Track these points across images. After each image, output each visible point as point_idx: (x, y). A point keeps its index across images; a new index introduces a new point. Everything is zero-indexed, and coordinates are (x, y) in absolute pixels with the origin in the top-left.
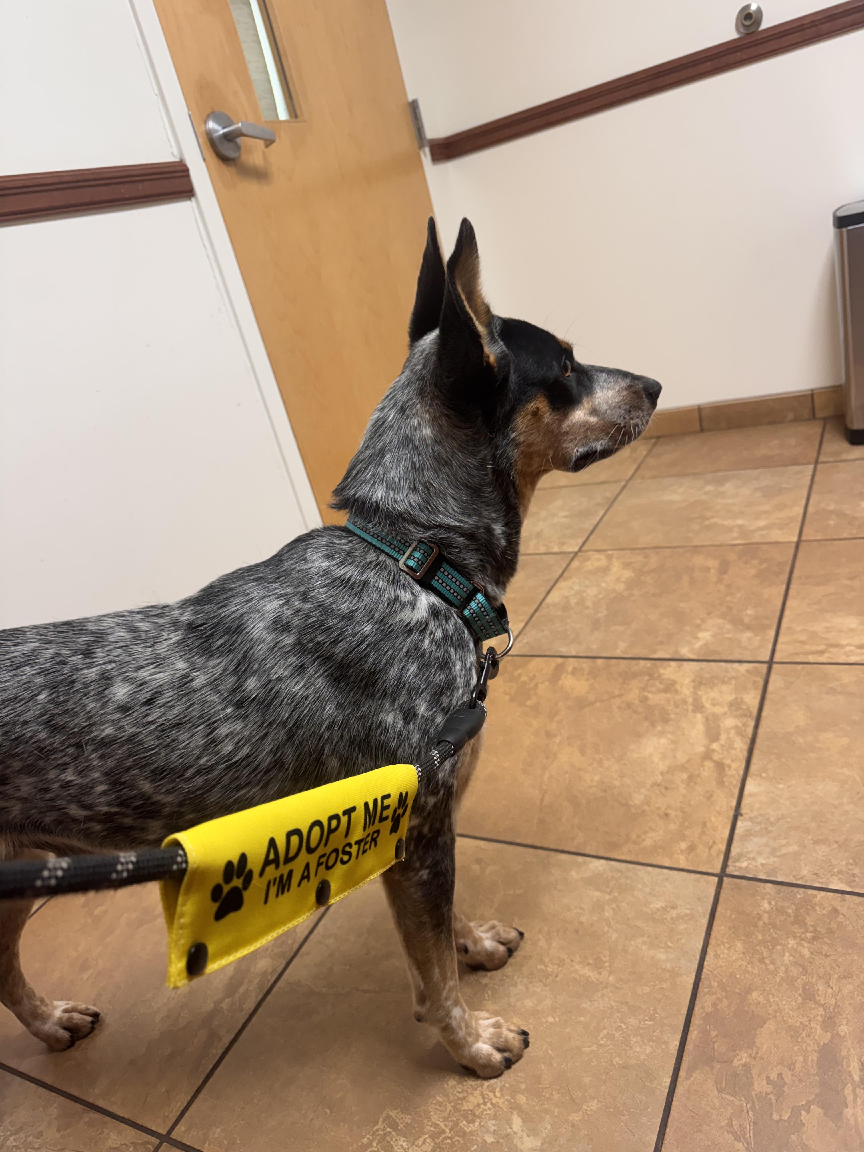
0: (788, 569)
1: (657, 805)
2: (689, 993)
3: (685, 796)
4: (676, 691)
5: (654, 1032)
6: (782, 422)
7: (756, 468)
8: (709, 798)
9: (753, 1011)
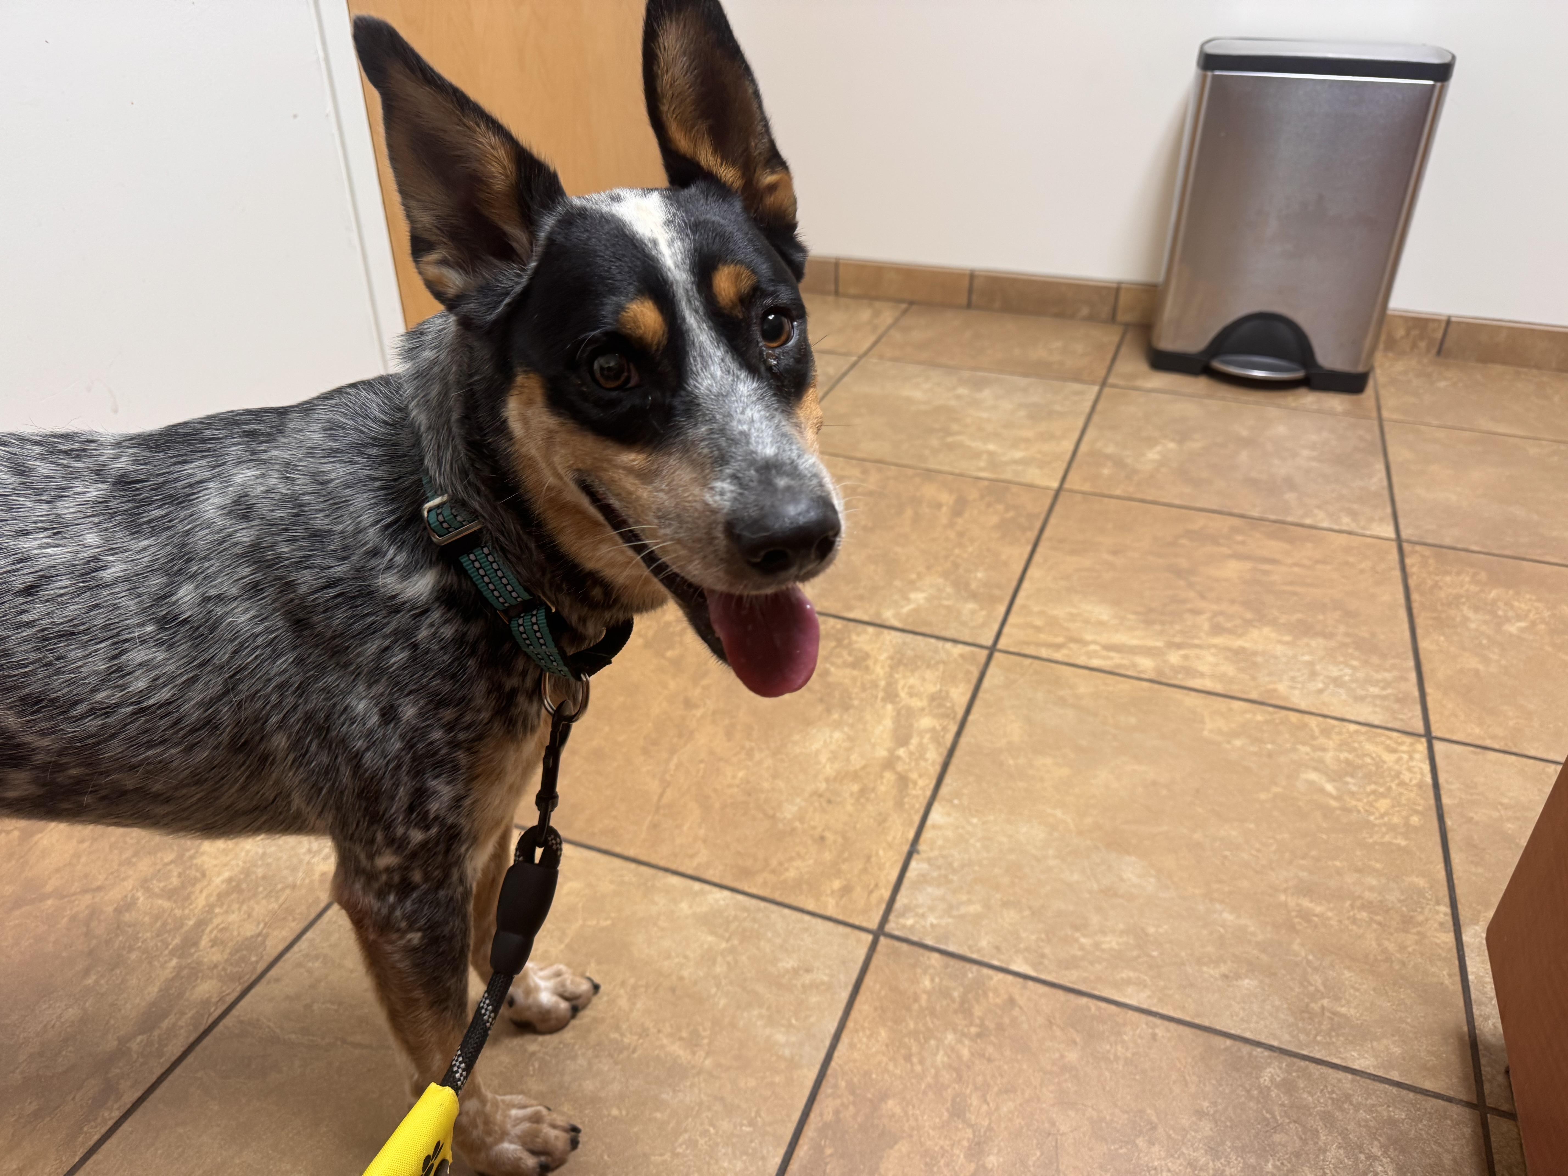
0: (1038, 525)
1: (812, 823)
2: (807, 1092)
3: (850, 815)
4: (867, 668)
5: (751, 1141)
6: (1072, 316)
7: (1025, 375)
8: (880, 824)
9: (884, 1126)
